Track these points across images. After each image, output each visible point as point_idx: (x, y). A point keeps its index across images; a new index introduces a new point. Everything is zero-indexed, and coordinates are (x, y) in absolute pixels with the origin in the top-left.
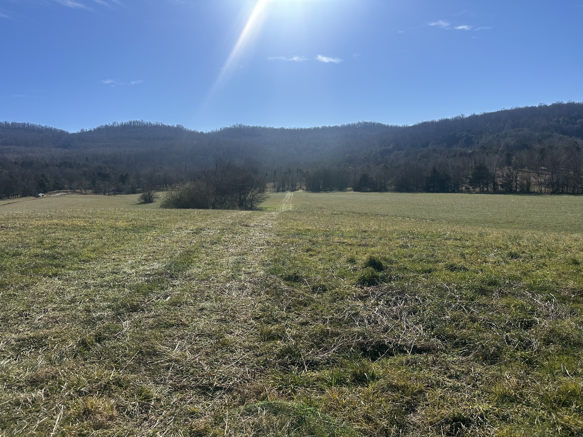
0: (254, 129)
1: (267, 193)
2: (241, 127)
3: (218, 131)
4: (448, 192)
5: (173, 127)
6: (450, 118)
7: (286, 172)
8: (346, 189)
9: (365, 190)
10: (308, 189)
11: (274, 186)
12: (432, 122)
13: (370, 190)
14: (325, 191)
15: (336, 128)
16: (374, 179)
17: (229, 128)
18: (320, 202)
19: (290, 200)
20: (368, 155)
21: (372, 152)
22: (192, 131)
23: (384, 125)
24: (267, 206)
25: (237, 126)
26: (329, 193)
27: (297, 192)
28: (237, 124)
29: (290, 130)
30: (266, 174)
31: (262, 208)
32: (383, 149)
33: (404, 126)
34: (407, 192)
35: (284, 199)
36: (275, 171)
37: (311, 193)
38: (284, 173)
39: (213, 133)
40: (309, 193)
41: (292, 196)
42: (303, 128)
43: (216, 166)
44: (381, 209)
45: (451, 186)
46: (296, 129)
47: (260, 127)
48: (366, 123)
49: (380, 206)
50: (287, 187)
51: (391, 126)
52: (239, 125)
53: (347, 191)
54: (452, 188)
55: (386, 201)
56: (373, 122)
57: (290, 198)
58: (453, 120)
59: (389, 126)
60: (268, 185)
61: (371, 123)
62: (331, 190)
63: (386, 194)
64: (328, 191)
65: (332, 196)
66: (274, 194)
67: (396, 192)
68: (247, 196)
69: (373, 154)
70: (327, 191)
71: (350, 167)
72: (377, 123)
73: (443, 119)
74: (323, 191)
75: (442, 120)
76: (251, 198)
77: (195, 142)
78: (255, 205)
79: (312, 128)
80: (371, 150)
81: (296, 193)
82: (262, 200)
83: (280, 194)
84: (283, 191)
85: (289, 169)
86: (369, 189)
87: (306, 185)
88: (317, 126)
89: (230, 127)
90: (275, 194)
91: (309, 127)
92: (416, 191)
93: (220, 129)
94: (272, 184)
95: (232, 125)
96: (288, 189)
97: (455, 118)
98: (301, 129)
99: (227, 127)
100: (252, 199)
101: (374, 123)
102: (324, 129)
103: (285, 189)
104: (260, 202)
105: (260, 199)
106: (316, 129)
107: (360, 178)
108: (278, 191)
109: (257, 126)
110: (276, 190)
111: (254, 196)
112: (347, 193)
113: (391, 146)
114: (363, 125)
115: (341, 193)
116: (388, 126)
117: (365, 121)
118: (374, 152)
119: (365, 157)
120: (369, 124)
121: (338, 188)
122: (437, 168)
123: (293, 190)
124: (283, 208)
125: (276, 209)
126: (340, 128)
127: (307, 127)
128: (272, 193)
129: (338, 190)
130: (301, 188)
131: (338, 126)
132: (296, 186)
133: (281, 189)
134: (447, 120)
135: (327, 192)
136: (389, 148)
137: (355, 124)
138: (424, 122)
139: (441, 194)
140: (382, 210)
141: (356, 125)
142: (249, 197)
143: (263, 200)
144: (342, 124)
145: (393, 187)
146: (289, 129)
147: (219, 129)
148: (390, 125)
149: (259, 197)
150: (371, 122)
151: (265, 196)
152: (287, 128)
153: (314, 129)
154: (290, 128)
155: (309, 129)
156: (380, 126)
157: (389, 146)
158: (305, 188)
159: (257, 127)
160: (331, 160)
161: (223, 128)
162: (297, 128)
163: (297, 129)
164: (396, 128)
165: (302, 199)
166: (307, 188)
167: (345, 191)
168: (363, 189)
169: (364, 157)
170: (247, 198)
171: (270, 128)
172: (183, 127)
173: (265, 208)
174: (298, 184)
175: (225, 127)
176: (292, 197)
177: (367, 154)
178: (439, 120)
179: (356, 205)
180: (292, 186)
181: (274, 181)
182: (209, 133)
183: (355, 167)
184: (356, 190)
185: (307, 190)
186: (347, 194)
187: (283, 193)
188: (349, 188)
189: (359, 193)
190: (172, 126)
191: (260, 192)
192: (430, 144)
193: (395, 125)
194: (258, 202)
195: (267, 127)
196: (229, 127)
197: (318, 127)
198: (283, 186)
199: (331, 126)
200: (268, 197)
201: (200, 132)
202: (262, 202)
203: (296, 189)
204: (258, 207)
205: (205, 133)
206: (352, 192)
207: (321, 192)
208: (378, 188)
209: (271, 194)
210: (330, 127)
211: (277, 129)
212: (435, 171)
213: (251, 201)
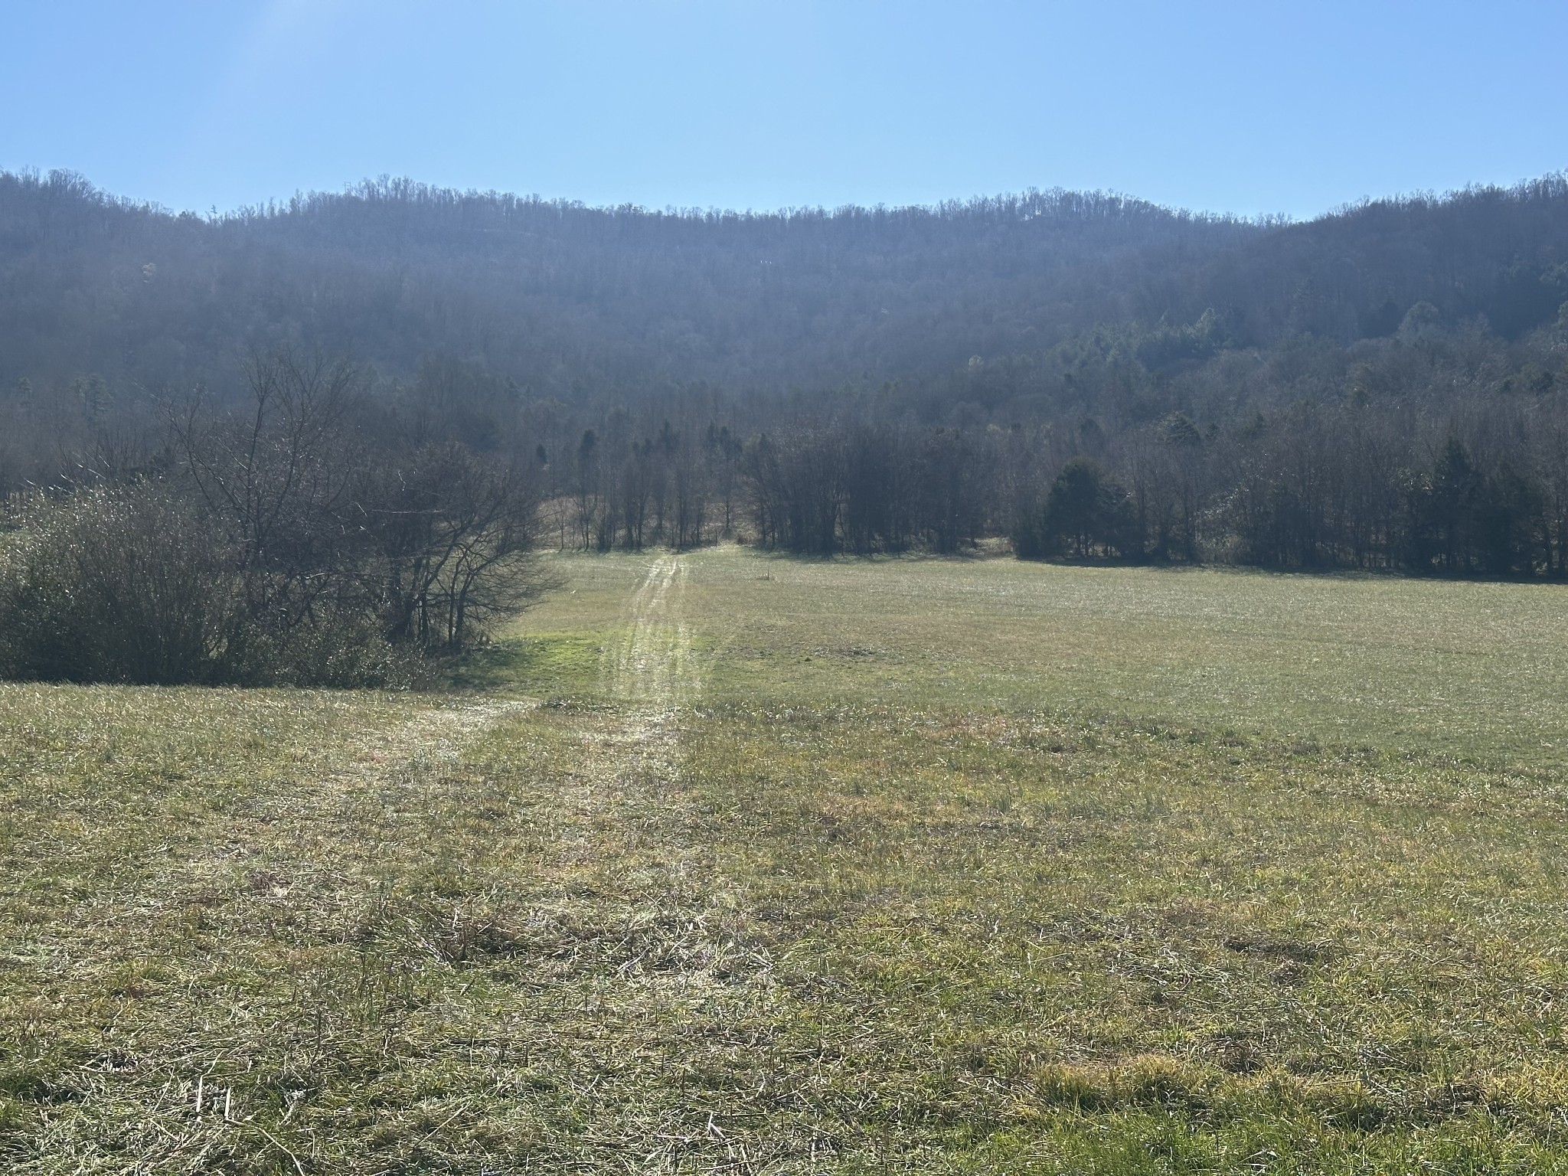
0: (473, 206)
1: (548, 559)
2: (404, 193)
3: (282, 211)
4: (1528, 576)
5: (29, 184)
6: (1508, 188)
7: (648, 441)
8: (975, 545)
9: (1078, 551)
10: (769, 538)
11: (584, 519)
12: (1417, 205)
13: (1105, 551)
14: (862, 550)
15: (914, 219)
16: (1130, 495)
17: (339, 199)
18: (845, 617)
19: (672, 595)
20: (1084, 364)
21: (1106, 351)
22: (133, 209)
23: (1166, 214)
24: (547, 635)
25: (382, 190)
26: (886, 566)
27: (707, 551)
28: (386, 177)
29: (672, 220)
30: (541, 451)
31: (519, 644)
32: (1159, 335)
33: (1269, 222)
34: (1305, 572)
35: (639, 597)
36: (589, 438)
37: (787, 564)
38: (636, 446)
39: (252, 220)
40: (773, 559)
41: (684, 574)
42: (741, 210)
43: (262, 402)
44: (1187, 665)
45: (1546, 544)
46: (703, 215)
47: (508, 199)
48: (1068, 199)
49: (1181, 650)
50: (653, 523)
51: (1200, 221)
52: (397, 185)
53: (981, 558)
54: (1549, 558)
55: (1209, 619)
56: (1106, 194)
57: (674, 586)
58: (1523, 193)
59: (1192, 217)
60: (547, 510)
61: (1097, 202)
62: (897, 549)
63: (1193, 576)
64: (878, 551)
65: (904, 580)
66: (582, 562)
67: (1252, 572)
68: (435, 576)
69: (1109, 359)
70: (871, 551)
71: (991, 427)
72: (1128, 204)
73: (1474, 191)
74: (849, 551)
75: (1466, 196)
76: (459, 587)
77: (149, 268)
78: (478, 627)
79: (788, 215)
80: (1098, 341)
81: (704, 558)
82: (518, 596)
83: (612, 563)
84: (633, 545)
85: (667, 425)
86: (1099, 549)
87: (758, 518)
88: (814, 207)
89: (348, 197)
90: (590, 563)
91: (773, 210)
92: (1355, 568)
93: (293, 201)
94: (571, 506)
95: (355, 184)
96: (657, 537)
97: (1536, 188)
98: (731, 221)
99: (332, 192)
100: (464, 591)
101: (1113, 202)
102: (853, 222)
103: (644, 538)
104: (507, 609)
105: (511, 592)
106: (809, 224)
107: (1056, 490)
108: (603, 547)
109: (493, 193)
110: (593, 539)
111: (472, 573)
112: (979, 564)
113: (1203, 324)
114: (1053, 208)
115: (949, 565)
116: (1183, 219)
117: (1068, 189)
118: (1112, 352)
119: (1068, 377)
120: (1088, 203)
121: (930, 540)
122: (1467, 448)
123: (685, 543)
124: (637, 650)
125: (598, 650)
126: (935, 217)
127: (759, 210)
128: (570, 556)
129: (931, 551)
130: (727, 533)
131: (925, 212)
132: (700, 519)
133: (621, 533)
134: (1492, 197)
135: (875, 556)
136: (1190, 330)
137: (1015, 200)
138: (1374, 205)
139: (1494, 587)
140: (1198, 672)
141: (1018, 205)
142: (447, 584)
143: (523, 602)
144: (945, 201)
145: (1232, 540)
146: (665, 213)
147: (287, 202)
148: (1195, 211)
149: (503, 582)
150: (1096, 196)
151: (536, 581)
152: (653, 210)
153: (797, 219)
154: (668, 208)
155: (774, 217)
156: (1143, 216)
157: (1191, 324)
158: (751, 532)
159: (493, 201)
160: (887, 387)
161: (305, 197)
162: (707, 210)
163: (710, 216)
164: (1225, 231)
165: (738, 594)
166: (764, 533)
167: (971, 556)
168: (1069, 547)
169: (1062, 378)
170: (434, 587)
171: (565, 206)
172: (84, 184)
173: (535, 645)
174: (714, 508)
175: (318, 191)
176: (682, 584)
177: (1077, 362)
178: (1454, 195)
179: (1051, 640)
180: (683, 520)
181: (582, 492)
182: (229, 224)
183: (1016, 427)
184: (1028, 550)
185: (764, 546)
186: (985, 573)
187: (633, 557)
188: (993, 541)
189: (1047, 567)
190: (27, 178)
191: (502, 550)
192: (1407, 319)
193: (1221, 214)
194: (496, 610)
195: (546, 199)
196: (342, 193)
197: (821, 212)
198: (634, 519)
199: (890, 207)
200: (557, 585)
201: (177, 215)
202: (516, 611)
203: (703, 538)
204: (494, 639)
205: (206, 220)
206: (1009, 563)
207: (839, 557)
208: (1151, 544)
209: (569, 565)
210: (880, 213)
211: (599, 212)
212: (1455, 460)
213: (458, 601)
